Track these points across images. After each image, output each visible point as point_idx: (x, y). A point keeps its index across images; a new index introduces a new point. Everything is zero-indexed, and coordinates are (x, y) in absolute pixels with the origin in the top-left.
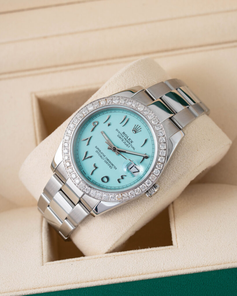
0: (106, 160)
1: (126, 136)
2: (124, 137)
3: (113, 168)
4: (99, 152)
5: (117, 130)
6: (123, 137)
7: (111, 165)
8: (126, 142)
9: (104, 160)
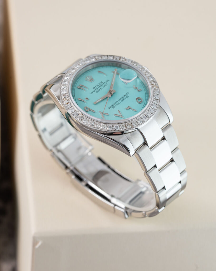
0: (121, 100)
1: (96, 87)
2: (98, 87)
3: (128, 95)
4: (114, 106)
5: (91, 93)
6: (97, 89)
7: (125, 97)
8: (102, 86)
9: (121, 102)
